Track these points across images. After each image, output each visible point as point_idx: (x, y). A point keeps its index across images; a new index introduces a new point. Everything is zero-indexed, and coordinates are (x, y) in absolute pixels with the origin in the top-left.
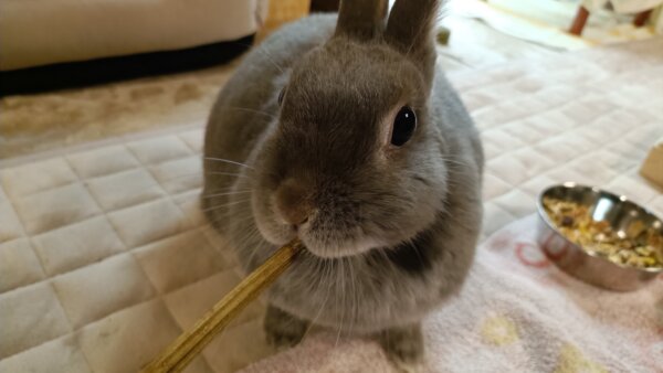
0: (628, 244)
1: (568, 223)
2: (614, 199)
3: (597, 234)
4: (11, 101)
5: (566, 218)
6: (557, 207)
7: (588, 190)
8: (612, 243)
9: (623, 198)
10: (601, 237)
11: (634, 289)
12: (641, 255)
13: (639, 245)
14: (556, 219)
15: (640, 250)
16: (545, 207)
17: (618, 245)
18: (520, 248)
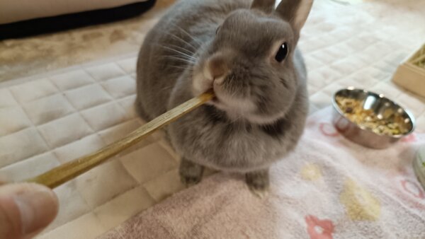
0: (383, 122)
1: (350, 111)
2: (376, 96)
3: (365, 117)
4: (9, 43)
5: (349, 108)
6: (343, 102)
7: (361, 91)
8: (375, 122)
9: (381, 96)
10: (368, 119)
11: (386, 148)
12: (391, 128)
13: (390, 123)
14: (343, 109)
15: (390, 125)
16: (337, 102)
17: (378, 122)
18: (322, 126)
